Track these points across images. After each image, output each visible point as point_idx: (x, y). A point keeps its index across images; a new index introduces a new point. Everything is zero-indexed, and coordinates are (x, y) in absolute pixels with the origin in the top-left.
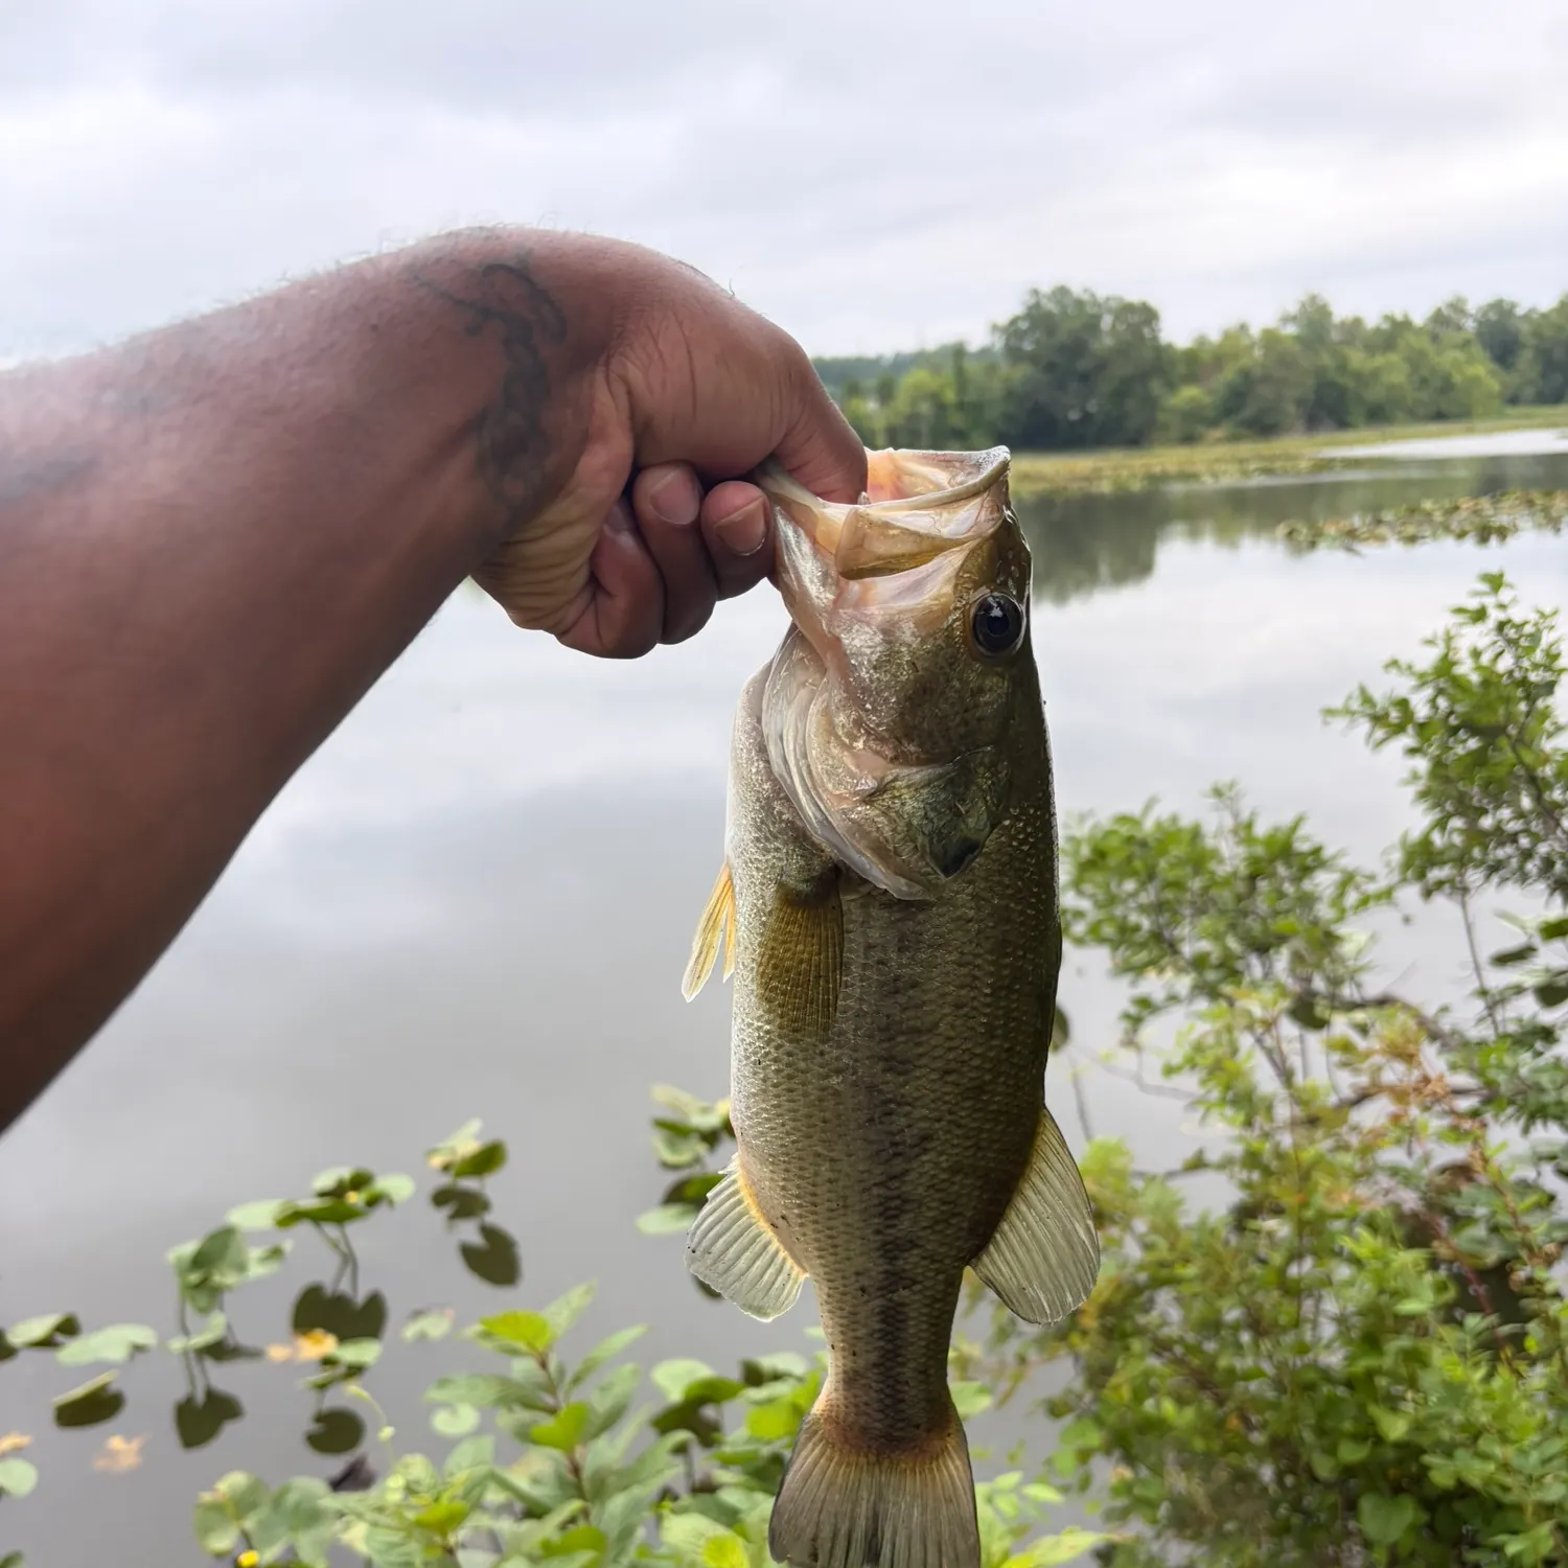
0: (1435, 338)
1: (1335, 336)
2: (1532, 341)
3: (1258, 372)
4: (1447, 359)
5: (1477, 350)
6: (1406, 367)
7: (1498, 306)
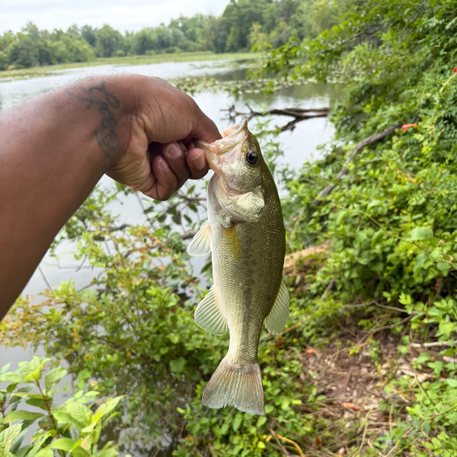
0: (71, 37)
1: (41, 35)
2: (99, 38)
3: (19, 47)
4: (76, 43)
5: (83, 40)
6: (65, 46)
7: (86, 27)
